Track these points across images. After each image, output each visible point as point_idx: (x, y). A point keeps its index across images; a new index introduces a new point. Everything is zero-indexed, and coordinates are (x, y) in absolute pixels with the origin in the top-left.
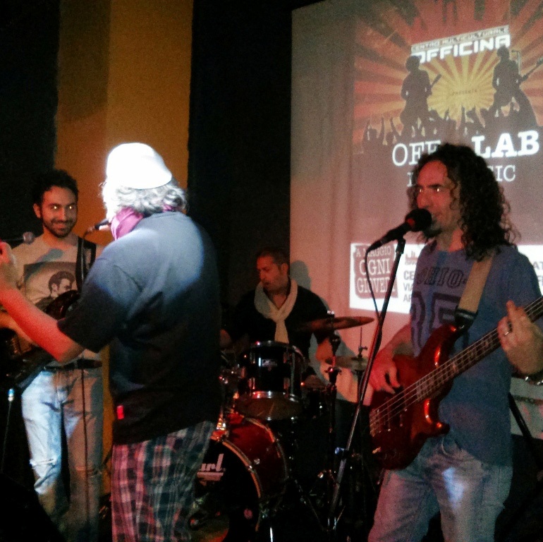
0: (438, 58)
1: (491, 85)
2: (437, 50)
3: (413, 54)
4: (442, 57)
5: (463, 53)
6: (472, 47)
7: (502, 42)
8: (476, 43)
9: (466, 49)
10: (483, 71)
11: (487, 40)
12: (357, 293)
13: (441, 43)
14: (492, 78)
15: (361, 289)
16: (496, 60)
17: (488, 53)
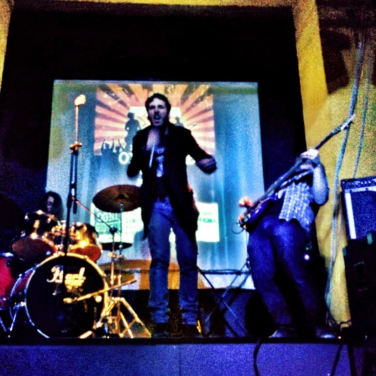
3: (130, 112)
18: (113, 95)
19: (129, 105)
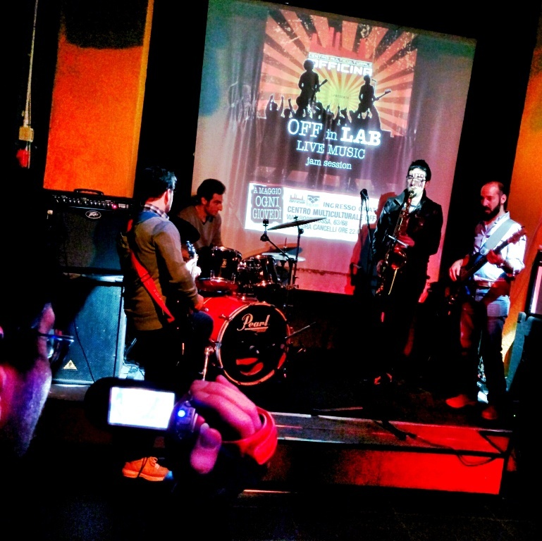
0: (326, 68)
1: (358, 97)
2: (327, 62)
3: (309, 59)
4: (329, 68)
5: (343, 71)
6: (349, 69)
7: (368, 72)
8: (352, 67)
9: (345, 68)
10: (354, 87)
11: (359, 67)
12: (252, 218)
13: (330, 58)
14: (359, 93)
15: (255, 216)
16: (362, 83)
17: (358, 77)
18: (289, 29)
19: (307, 49)
